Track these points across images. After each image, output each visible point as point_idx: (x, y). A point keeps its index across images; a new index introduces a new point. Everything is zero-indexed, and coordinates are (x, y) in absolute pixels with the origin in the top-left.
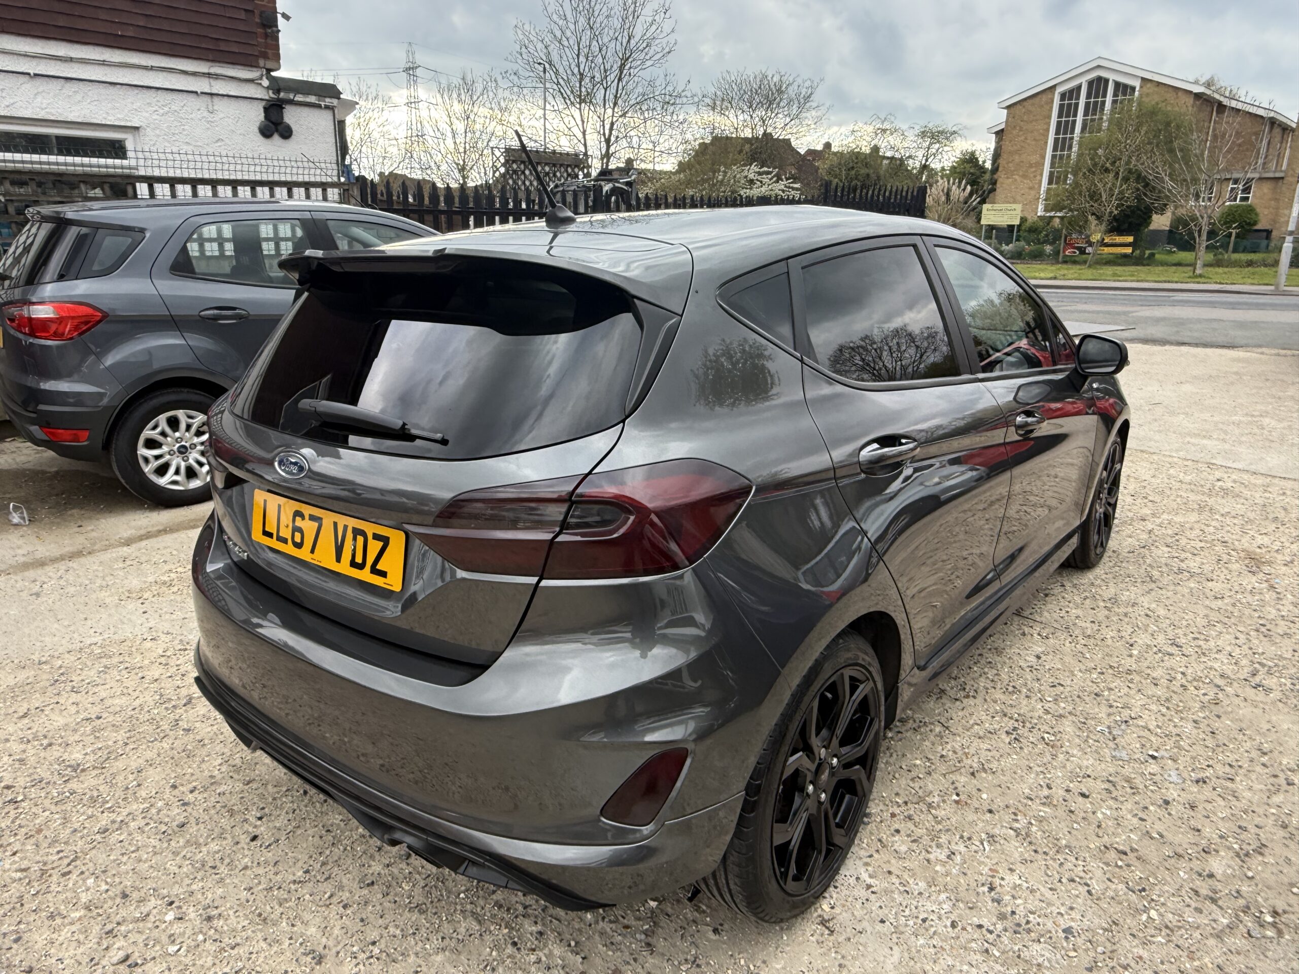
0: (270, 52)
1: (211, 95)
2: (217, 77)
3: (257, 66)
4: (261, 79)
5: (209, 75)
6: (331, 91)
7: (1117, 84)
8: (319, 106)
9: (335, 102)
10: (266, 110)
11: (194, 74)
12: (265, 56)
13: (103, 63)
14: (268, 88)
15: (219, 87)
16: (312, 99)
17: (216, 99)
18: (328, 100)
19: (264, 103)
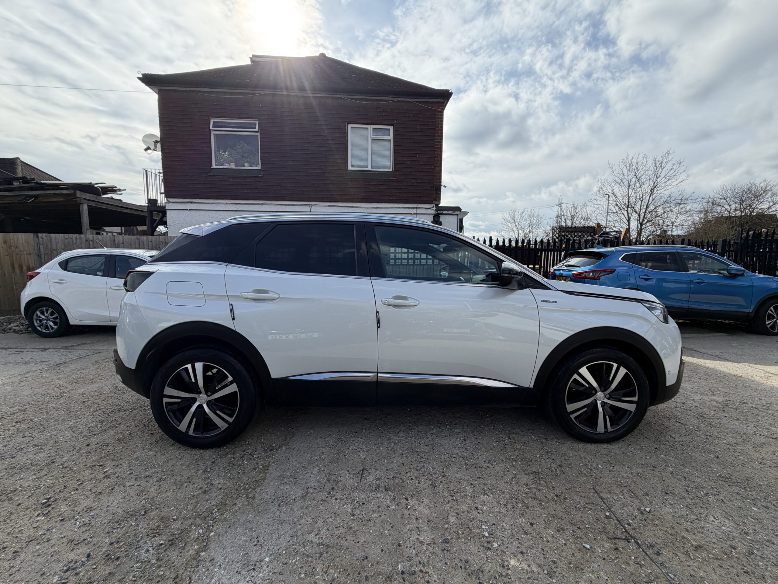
0: (437, 198)
1: (416, 214)
2: (419, 208)
3: (432, 203)
4: (433, 207)
5: (416, 208)
6: (458, 209)
8: (453, 215)
9: (459, 212)
10: (434, 217)
11: (412, 208)
12: (435, 200)
13: (386, 208)
14: (435, 210)
15: (419, 211)
16: (450, 212)
17: (418, 215)
18: (456, 212)
19: (433, 215)
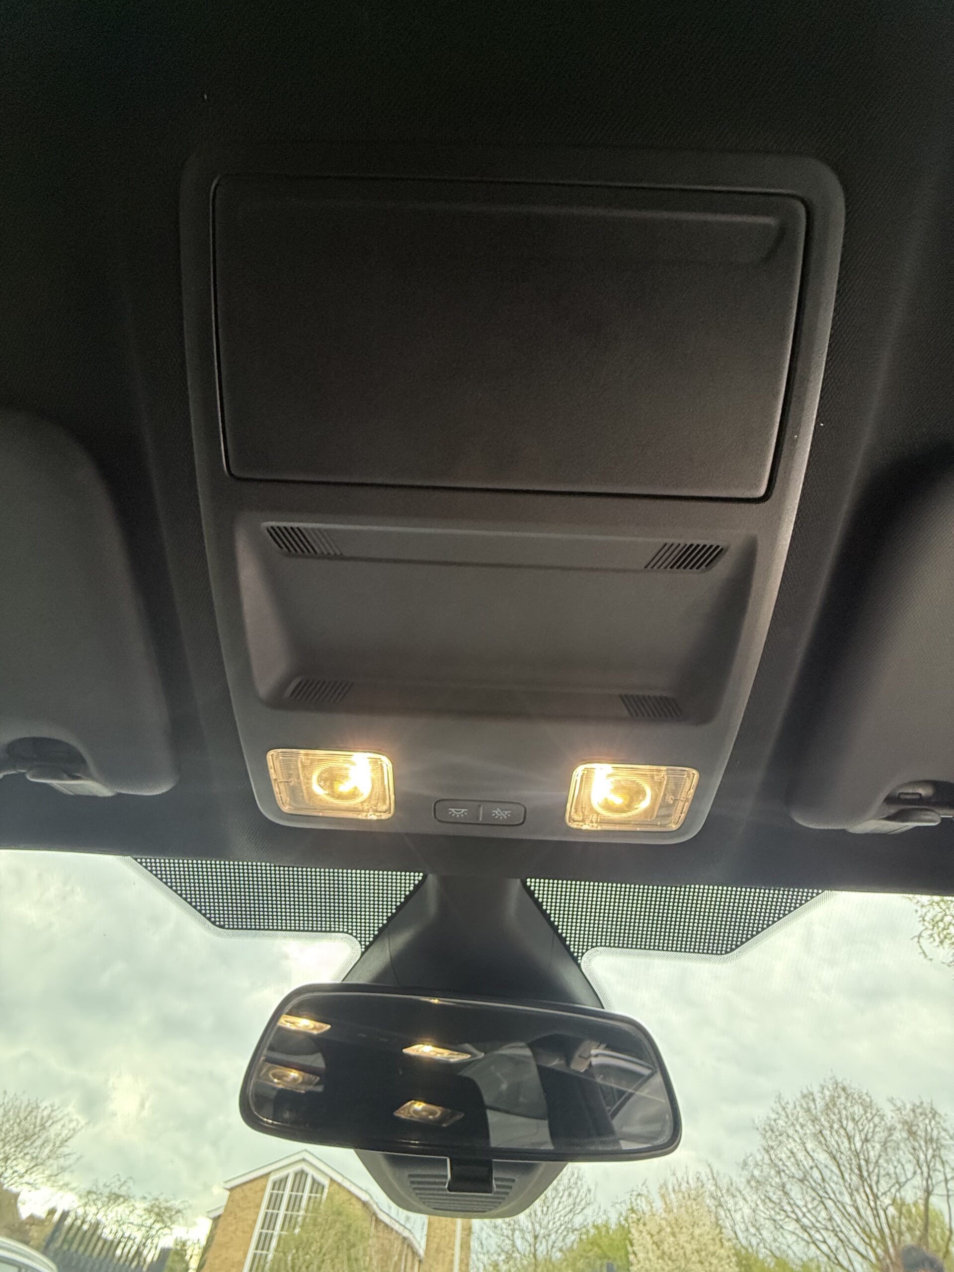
7: (314, 1180)
